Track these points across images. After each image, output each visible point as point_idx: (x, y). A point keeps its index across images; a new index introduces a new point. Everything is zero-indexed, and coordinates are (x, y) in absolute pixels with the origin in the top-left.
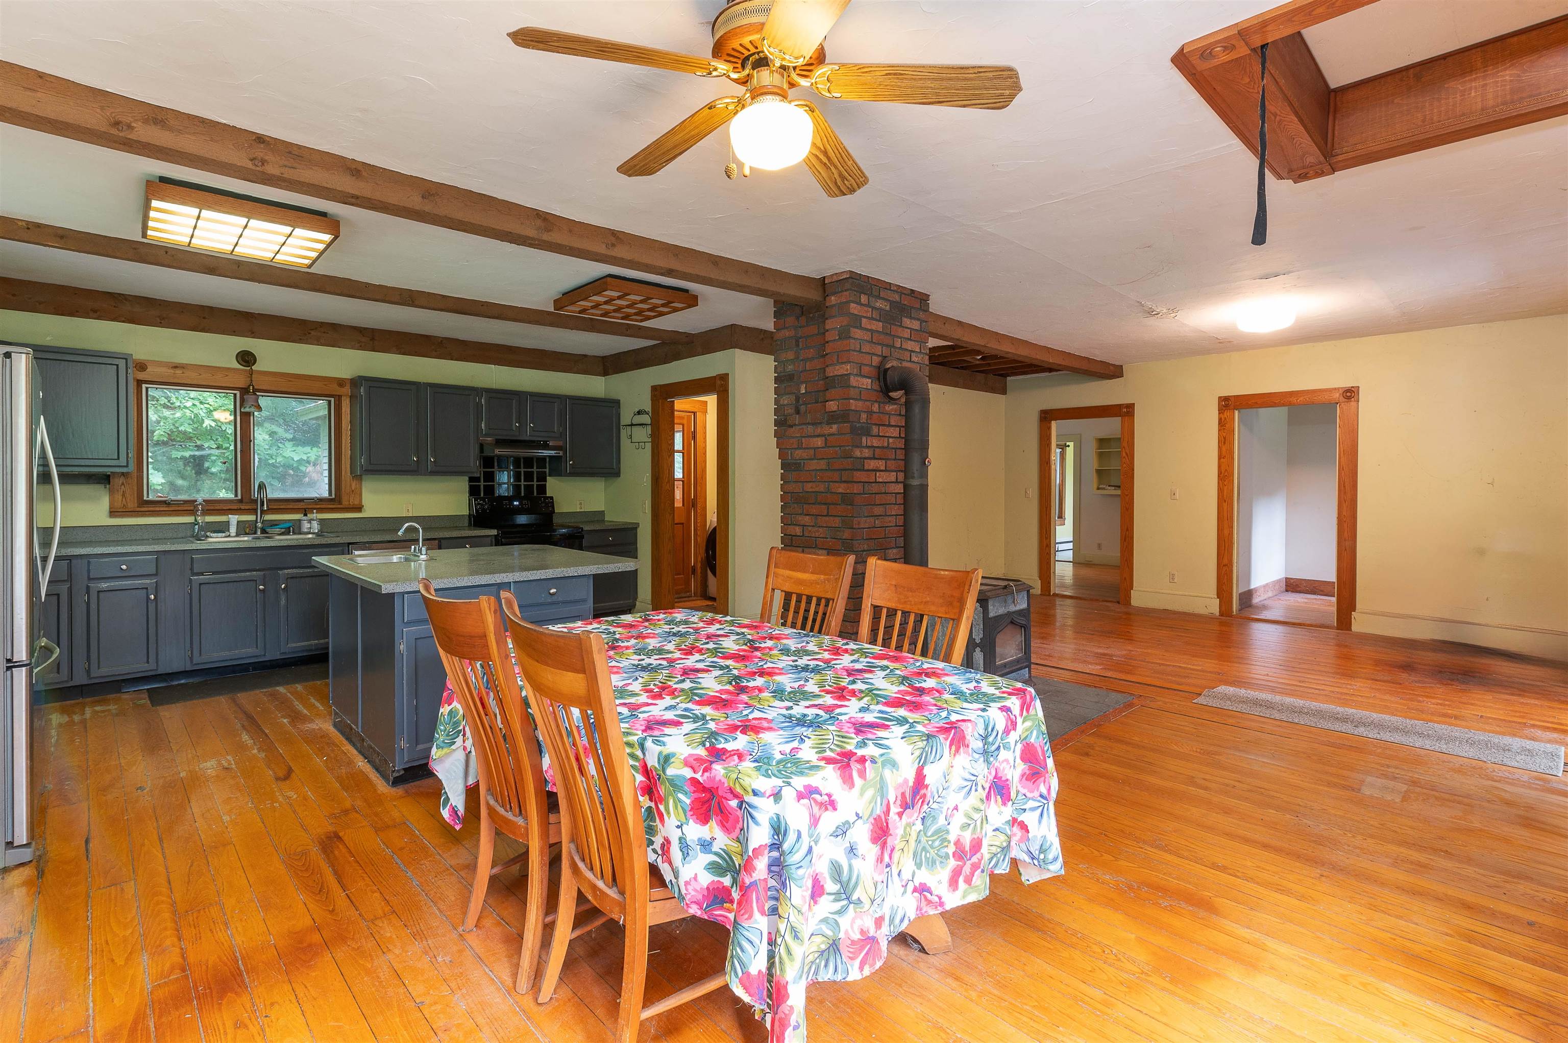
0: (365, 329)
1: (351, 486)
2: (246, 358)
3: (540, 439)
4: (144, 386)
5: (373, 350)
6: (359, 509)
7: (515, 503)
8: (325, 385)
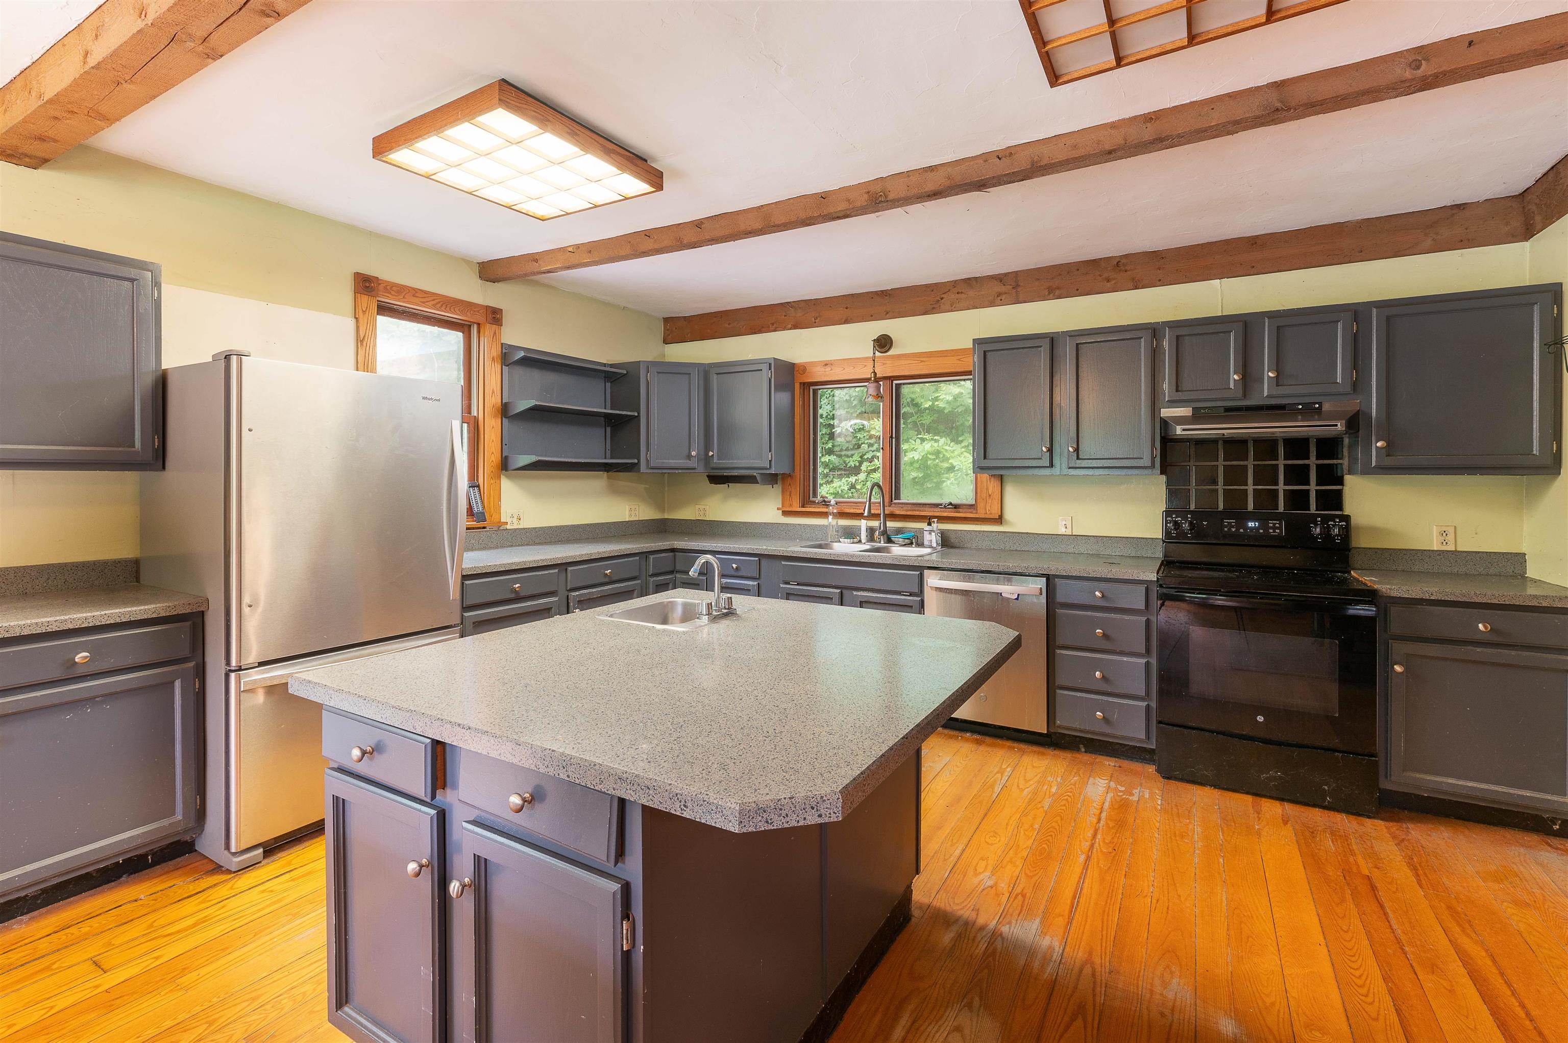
0: (1006, 274)
1: (987, 489)
2: (883, 343)
3: (1295, 401)
4: (812, 388)
5: (1017, 302)
6: (1000, 520)
7: (1251, 524)
8: (959, 360)
